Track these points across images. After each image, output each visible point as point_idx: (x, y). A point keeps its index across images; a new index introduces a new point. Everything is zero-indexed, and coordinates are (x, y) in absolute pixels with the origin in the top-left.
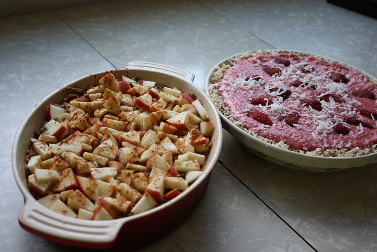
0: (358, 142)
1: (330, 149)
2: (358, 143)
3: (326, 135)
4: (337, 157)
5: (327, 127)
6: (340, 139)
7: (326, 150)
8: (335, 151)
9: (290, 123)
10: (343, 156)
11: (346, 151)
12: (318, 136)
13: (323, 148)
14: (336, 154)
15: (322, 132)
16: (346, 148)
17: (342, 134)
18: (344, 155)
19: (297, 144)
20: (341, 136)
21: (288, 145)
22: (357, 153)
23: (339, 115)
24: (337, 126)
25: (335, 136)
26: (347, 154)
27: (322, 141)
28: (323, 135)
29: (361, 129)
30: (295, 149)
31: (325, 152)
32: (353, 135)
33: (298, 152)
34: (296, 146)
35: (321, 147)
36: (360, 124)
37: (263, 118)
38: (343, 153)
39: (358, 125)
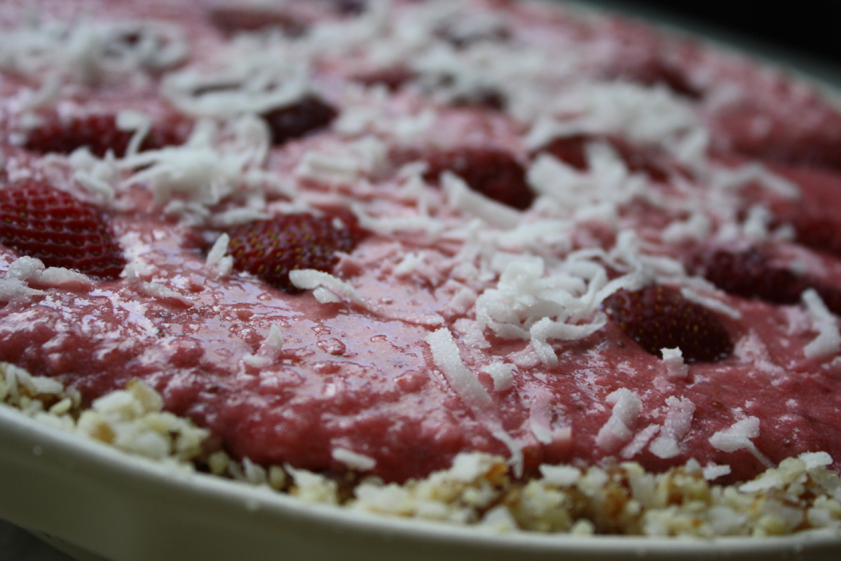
0: (815, 412)
1: (581, 462)
2: (809, 421)
3: (547, 353)
4: (639, 532)
5: (560, 298)
6: (660, 383)
7: (538, 476)
8: (625, 483)
9: (273, 261)
10: (697, 523)
11: (723, 481)
12: (477, 356)
13: (517, 459)
14: (633, 507)
15: (517, 330)
16: (720, 457)
17: (677, 352)
18: (709, 520)
19: (279, 419)
20: (675, 366)
21: (199, 421)
22: (821, 500)
23: (657, 241)
24: (640, 293)
25: (624, 367)
26: (735, 507)
27: (507, 394)
28: (523, 357)
29: (816, 326)
30: (256, 461)
31: (534, 487)
32: (765, 366)
33: (287, 486)
34: (272, 435)
35: (496, 447)
36: (810, 296)
37: (53, 224)
38: (693, 497)
39: (795, 300)
